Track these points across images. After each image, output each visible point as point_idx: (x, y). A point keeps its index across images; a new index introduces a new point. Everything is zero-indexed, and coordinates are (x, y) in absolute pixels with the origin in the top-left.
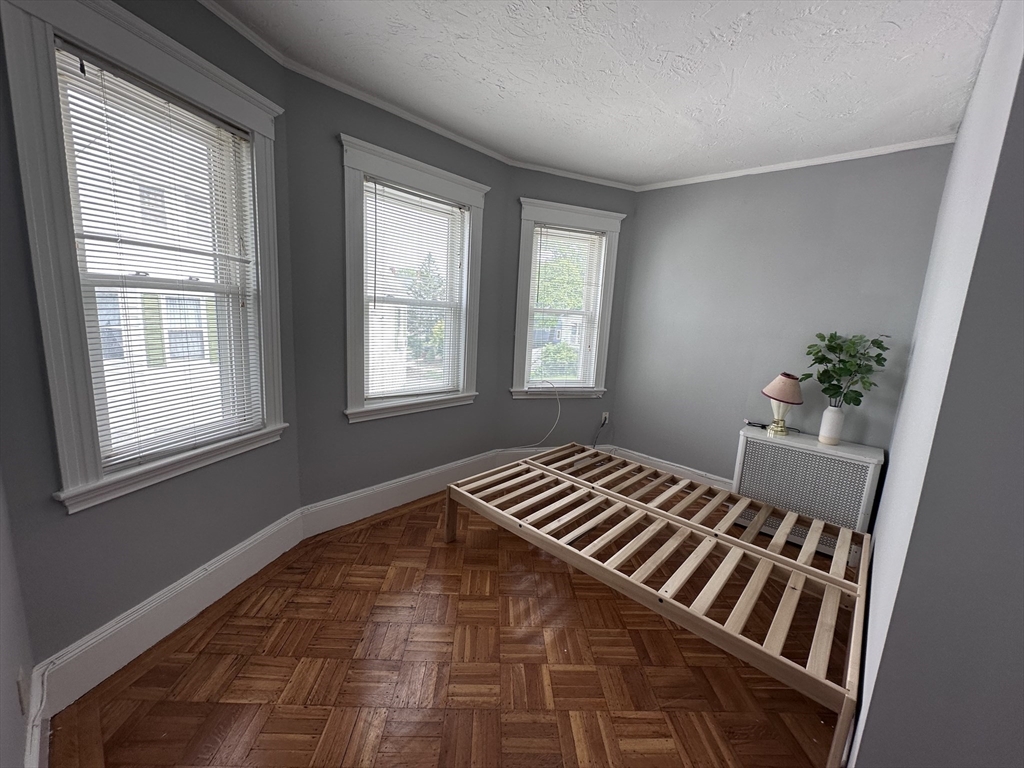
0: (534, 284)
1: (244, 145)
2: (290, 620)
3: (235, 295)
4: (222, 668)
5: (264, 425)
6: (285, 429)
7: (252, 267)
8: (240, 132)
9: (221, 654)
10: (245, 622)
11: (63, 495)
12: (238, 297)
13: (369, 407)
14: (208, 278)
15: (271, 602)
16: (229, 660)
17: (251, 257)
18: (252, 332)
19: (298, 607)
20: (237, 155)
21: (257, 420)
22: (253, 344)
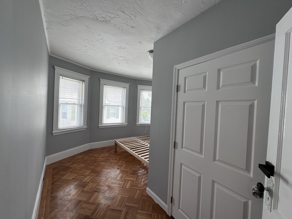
0: (141, 102)
1: (84, 82)
2: (82, 159)
3: (80, 105)
4: (70, 163)
5: (83, 127)
6: (87, 128)
7: (83, 101)
8: (83, 81)
9: (70, 162)
10: (75, 159)
11: (53, 132)
12: (81, 106)
13: (103, 125)
14: (76, 103)
15: (80, 157)
16: (71, 163)
17: (83, 99)
18: (82, 111)
19: (84, 158)
20: (82, 84)
21: (82, 126)
22: (82, 113)
